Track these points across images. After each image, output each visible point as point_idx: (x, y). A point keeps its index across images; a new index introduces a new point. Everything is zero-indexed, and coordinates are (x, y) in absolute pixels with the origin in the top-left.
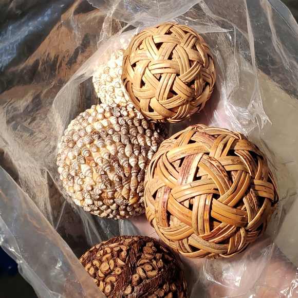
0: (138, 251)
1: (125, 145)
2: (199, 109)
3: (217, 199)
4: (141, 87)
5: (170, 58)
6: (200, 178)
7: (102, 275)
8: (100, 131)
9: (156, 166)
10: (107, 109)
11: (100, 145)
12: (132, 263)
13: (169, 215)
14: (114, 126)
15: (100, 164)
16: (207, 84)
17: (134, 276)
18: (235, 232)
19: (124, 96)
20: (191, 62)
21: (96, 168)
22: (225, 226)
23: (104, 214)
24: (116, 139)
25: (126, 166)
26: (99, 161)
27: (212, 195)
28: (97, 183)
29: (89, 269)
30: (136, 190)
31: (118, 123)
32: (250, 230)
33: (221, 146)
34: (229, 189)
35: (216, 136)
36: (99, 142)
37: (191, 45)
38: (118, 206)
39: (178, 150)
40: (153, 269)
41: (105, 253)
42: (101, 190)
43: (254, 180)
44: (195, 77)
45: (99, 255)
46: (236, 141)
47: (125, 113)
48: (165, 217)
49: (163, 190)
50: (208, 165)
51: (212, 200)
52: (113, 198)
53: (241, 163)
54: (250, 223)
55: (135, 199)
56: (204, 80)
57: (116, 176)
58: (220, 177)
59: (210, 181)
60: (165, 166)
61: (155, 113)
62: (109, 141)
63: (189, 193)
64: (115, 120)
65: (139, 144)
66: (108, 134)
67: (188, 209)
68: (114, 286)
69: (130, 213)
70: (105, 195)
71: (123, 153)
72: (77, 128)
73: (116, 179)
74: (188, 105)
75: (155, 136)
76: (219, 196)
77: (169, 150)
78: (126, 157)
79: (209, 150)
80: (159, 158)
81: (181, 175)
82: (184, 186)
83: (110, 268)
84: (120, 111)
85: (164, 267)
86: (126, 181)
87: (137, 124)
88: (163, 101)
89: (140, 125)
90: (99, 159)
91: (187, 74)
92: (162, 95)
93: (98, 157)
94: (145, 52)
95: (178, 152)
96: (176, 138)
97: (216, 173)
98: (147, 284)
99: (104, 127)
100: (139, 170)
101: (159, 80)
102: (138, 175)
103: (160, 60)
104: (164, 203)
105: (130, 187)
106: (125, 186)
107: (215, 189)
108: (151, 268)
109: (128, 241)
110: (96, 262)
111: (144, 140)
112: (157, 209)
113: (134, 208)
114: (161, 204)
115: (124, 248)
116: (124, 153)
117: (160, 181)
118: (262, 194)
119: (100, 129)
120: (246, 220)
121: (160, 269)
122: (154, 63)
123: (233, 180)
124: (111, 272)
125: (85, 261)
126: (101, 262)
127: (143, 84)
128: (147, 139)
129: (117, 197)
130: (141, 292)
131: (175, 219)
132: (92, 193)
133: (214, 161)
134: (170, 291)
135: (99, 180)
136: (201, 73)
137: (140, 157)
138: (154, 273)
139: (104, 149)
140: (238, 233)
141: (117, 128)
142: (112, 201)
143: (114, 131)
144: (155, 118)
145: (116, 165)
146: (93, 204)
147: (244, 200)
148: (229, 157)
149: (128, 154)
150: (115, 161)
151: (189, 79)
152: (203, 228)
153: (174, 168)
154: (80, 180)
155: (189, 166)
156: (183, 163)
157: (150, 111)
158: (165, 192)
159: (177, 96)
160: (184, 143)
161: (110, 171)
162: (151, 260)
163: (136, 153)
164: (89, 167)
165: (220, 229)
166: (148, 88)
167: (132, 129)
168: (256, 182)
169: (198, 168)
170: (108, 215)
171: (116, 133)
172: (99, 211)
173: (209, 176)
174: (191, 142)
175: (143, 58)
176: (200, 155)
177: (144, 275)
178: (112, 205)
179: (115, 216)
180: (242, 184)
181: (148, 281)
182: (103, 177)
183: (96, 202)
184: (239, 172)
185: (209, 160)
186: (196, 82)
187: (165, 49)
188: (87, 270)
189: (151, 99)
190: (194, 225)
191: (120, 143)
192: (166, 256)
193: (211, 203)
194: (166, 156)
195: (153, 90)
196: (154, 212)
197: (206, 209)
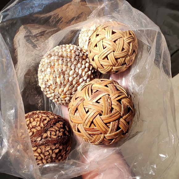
0: (53, 124)
1: (72, 70)
3: (100, 115)
4: (94, 47)
5: (115, 42)
6: (99, 103)
7: (31, 127)
9: (85, 87)
11: (60, 63)
12: (47, 128)
13: (77, 110)
14: (72, 58)
15: (56, 72)
17: (45, 134)
20: (123, 49)
21: (53, 72)
22: (96, 129)
24: (69, 64)
25: (66, 79)
26: (56, 70)
27: (99, 113)
28: (50, 80)
29: (27, 121)
30: (66, 92)
31: (75, 58)
33: (117, 95)
34: (107, 114)
36: (61, 61)
37: (128, 41)
38: (55, 95)
40: (55, 135)
41: (38, 117)
42: (51, 84)
43: (121, 118)
45: (35, 117)
47: (81, 55)
48: (75, 110)
49: (81, 98)
50: (106, 99)
51: (98, 115)
52: (54, 90)
54: (108, 135)
55: (64, 96)
57: (60, 81)
58: (107, 107)
60: (88, 89)
61: (94, 62)
63: (90, 106)
64: (74, 55)
65: (78, 72)
66: (67, 60)
67: (86, 112)
68: (34, 134)
70: (51, 87)
71: (68, 72)
72: (56, 50)
73: (59, 83)
75: (89, 73)
76: (102, 115)
78: (69, 75)
79: (111, 94)
80: (89, 84)
81: (92, 97)
82: (90, 102)
83: (36, 125)
84: (79, 53)
85: (61, 136)
86: (63, 86)
87: (83, 63)
88: (101, 59)
89: (85, 64)
91: (118, 54)
92: (101, 56)
93: (57, 68)
94: (106, 32)
95: (98, 87)
96: (102, 81)
97: (107, 105)
98: (49, 140)
99: (68, 56)
100: (71, 84)
101: (104, 48)
102: (70, 86)
103: (110, 40)
104: (78, 104)
105: (63, 90)
106: (62, 88)
107: (102, 111)
108: (55, 134)
109: (51, 117)
110: (32, 119)
111: (82, 72)
113: (62, 100)
114: (76, 103)
115: (48, 119)
117: (82, 94)
118: (121, 126)
119: (65, 56)
121: (59, 136)
122: (106, 40)
123: (112, 112)
124: (36, 127)
125: (28, 116)
126: (34, 120)
127: (96, 46)
128: (84, 72)
129: (56, 91)
130: (44, 143)
131: (78, 114)
132: (46, 83)
133: (110, 99)
134: (58, 148)
135: (52, 78)
136: (125, 57)
137: (76, 79)
138: (55, 137)
139: (61, 66)
140: (100, 135)
141: (73, 60)
145: (62, 76)
146: (45, 88)
147: (111, 123)
148: (117, 102)
150: (63, 74)
151: (118, 56)
153: (92, 92)
154: (44, 74)
155: (98, 95)
156: (96, 92)
157: (92, 60)
158: (81, 100)
159: (108, 60)
160: (103, 85)
161: (59, 77)
162: (56, 130)
163: (75, 76)
164: (50, 71)
165: (93, 129)
166: (97, 49)
167: (80, 64)
168: (121, 120)
169: (101, 98)
171: (71, 61)
173: (103, 105)
174: (106, 86)
175: (103, 34)
176: (106, 94)
177: (50, 136)
178: (53, 93)
180: (115, 116)
181: (50, 139)
182: (54, 78)
184: (117, 111)
185: (108, 98)
186: (120, 59)
187: (115, 36)
188: (26, 121)
189: (96, 55)
190: (84, 121)
191: (70, 67)
192: (66, 132)
193: (96, 116)
194: (92, 85)
195: (99, 52)
196: (72, 105)
197: (93, 117)
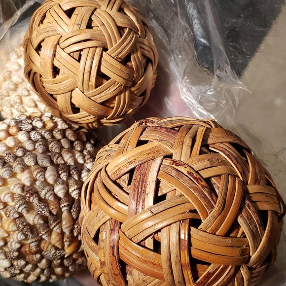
1: (45, 169)
2: (143, 100)
3: (196, 227)
4: (54, 77)
5: (89, 26)
6: (164, 197)
8: (5, 155)
9: (92, 191)
10: (13, 123)
13: (123, 266)
14: (24, 144)
15: (11, 204)
16: (149, 61)
18: (234, 276)
19: (36, 106)
20: (120, 30)
21: (5, 210)
22: (217, 270)
23: (32, 278)
24: (29, 161)
25: (51, 198)
26: (8, 199)
27: (188, 221)
28: (11, 233)
30: (72, 231)
31: (30, 139)
32: (254, 266)
33: (188, 141)
34: (213, 207)
35: (177, 129)
36: (4, 170)
37: (116, 7)
38: (50, 262)
39: (122, 159)
42: (19, 242)
43: (248, 187)
44: (130, 49)
46: (208, 131)
47: (39, 125)
48: (118, 272)
49: (108, 227)
50: (174, 173)
51: (189, 230)
52: (39, 251)
53: (224, 163)
54: (254, 256)
55: (73, 245)
56: (144, 55)
57: (37, 217)
58: (196, 189)
59: (181, 199)
60: (106, 187)
61: (82, 113)
62: (19, 166)
63: (151, 225)
64: (25, 135)
65: (65, 163)
66: (16, 157)
67: (152, 253)
69: (70, 268)
70: (27, 250)
71: (43, 180)
73: (38, 221)
74: (127, 93)
75: (88, 150)
76: (200, 221)
77: (109, 161)
78: (49, 184)
79: (172, 151)
80: (96, 177)
81: (133, 198)
82: (141, 214)
84: (31, 124)
86: (54, 222)
87: (58, 136)
88: (91, 91)
89: (64, 136)
90: (8, 196)
91: (118, 47)
92: (87, 82)
93: (6, 192)
94: (51, 25)
95: (123, 162)
96: (118, 142)
97: (187, 184)
99: (9, 148)
100: (71, 201)
101: (79, 61)
102: (71, 208)
103: (75, 31)
104: (113, 248)
105: (62, 230)
106: (55, 229)
107: (191, 211)
111: (73, 156)
112: (103, 260)
113: (75, 260)
114: (108, 250)
116: (45, 180)
117: (101, 214)
118: (264, 206)
119: (4, 152)
120: (247, 252)
122: (67, 37)
123: (217, 191)
127: (56, 71)
128: (78, 155)
129: (45, 248)
131: (135, 272)
132: (6, 249)
133: (182, 165)
135: (12, 227)
136: (138, 45)
137: (71, 182)
139: (13, 179)
140: (238, 275)
141: (29, 146)
142: (38, 256)
143: (25, 151)
144: (84, 121)
145: (34, 201)
146: (12, 265)
147: (240, 220)
148: (203, 156)
149: (50, 180)
150: (32, 195)
151: (123, 53)
152: (182, 279)
153: (121, 188)
155: (143, 181)
156: (134, 178)
157: (74, 113)
158: (112, 230)
159: (109, 81)
160: (130, 147)
161: (28, 211)
163: (64, 176)
165: (209, 275)
166: (64, 76)
167: (52, 144)
168: (252, 188)
169: (158, 182)
170: (39, 278)
171: (28, 153)
172: (22, 275)
173: (179, 192)
174: (140, 143)
175: (50, 34)
176: (158, 160)
178: (40, 261)
179: (49, 278)
180: (232, 195)
182: (18, 221)
183: (15, 263)
184: (223, 177)
185: (174, 166)
186: (132, 57)
187: (80, 15)
189: (72, 91)
190: (167, 278)
191: (36, 167)
193: (189, 235)
194: (106, 172)
195: (73, 77)
196: (99, 265)
197: (183, 247)
